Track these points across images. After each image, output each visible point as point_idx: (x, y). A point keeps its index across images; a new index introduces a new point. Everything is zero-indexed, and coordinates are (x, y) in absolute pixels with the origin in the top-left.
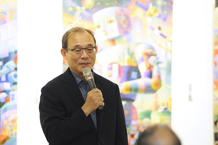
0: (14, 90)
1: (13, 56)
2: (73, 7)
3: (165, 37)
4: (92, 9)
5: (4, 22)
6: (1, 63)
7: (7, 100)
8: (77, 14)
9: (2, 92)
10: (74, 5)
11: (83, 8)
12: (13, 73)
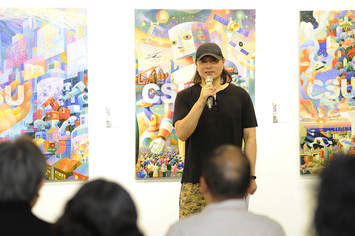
0: (84, 113)
1: (83, 76)
2: (145, 22)
3: (247, 54)
4: (167, 23)
5: (74, 40)
6: (70, 84)
7: (77, 123)
8: (151, 30)
9: (71, 115)
10: (147, 20)
11: (157, 23)
12: (83, 94)
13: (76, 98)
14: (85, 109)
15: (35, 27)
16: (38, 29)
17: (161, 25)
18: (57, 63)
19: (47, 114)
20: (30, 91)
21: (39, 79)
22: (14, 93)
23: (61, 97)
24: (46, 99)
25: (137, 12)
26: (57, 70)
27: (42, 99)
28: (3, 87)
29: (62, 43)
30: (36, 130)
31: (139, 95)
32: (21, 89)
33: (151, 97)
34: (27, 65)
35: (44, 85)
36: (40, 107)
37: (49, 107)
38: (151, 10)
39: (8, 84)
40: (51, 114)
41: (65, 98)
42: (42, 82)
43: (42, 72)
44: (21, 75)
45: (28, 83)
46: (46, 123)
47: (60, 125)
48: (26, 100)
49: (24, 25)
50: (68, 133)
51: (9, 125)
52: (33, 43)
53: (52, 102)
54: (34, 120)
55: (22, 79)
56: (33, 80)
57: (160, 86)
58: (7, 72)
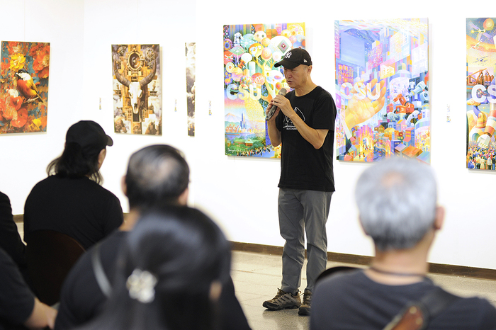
0: (425, 108)
1: (424, 76)
2: (474, 29)
4: (493, 31)
5: (417, 46)
6: (414, 83)
7: (419, 117)
8: (479, 37)
9: (415, 109)
10: (476, 27)
11: (484, 30)
12: (424, 92)
13: (419, 95)
14: (426, 105)
15: (388, 35)
16: (390, 36)
17: (487, 32)
18: (404, 65)
19: (397, 108)
20: (384, 88)
21: (391, 78)
22: (373, 89)
23: (407, 94)
24: (396, 95)
25: (468, 20)
26: (404, 71)
27: (394, 95)
28: (366, 85)
29: (408, 48)
30: (389, 121)
31: (469, 94)
32: (378, 86)
33: (479, 97)
34: (383, 67)
35: (394, 84)
36: (392, 102)
37: (398, 102)
38: (479, 19)
39: (369, 82)
40: (400, 108)
41: (411, 95)
42: (393, 80)
43: (393, 73)
44: (378, 74)
45: (383, 81)
46: (396, 115)
47: (406, 117)
48: (382, 95)
49: (380, 33)
50: (412, 124)
51: (370, 115)
52: (386, 48)
53: (400, 98)
54: (388, 112)
55: (379, 78)
56: (387, 78)
57: (487, 87)
58: (369, 72)
